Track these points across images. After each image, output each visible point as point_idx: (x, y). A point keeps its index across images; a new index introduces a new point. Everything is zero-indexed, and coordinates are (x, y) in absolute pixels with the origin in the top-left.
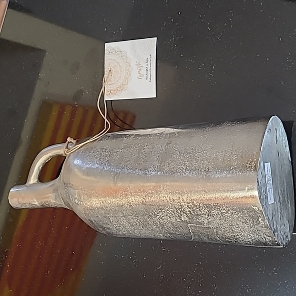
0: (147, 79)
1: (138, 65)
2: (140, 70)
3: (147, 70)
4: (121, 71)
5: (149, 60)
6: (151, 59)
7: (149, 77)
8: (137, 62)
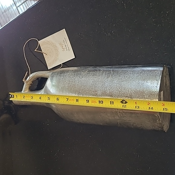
0: (67, 50)
1: (60, 44)
2: (62, 46)
3: (65, 46)
4: (52, 51)
5: (65, 41)
6: (66, 40)
7: (68, 49)
8: (59, 44)
